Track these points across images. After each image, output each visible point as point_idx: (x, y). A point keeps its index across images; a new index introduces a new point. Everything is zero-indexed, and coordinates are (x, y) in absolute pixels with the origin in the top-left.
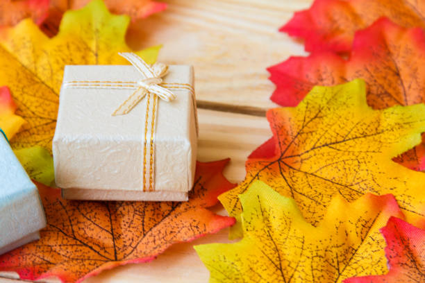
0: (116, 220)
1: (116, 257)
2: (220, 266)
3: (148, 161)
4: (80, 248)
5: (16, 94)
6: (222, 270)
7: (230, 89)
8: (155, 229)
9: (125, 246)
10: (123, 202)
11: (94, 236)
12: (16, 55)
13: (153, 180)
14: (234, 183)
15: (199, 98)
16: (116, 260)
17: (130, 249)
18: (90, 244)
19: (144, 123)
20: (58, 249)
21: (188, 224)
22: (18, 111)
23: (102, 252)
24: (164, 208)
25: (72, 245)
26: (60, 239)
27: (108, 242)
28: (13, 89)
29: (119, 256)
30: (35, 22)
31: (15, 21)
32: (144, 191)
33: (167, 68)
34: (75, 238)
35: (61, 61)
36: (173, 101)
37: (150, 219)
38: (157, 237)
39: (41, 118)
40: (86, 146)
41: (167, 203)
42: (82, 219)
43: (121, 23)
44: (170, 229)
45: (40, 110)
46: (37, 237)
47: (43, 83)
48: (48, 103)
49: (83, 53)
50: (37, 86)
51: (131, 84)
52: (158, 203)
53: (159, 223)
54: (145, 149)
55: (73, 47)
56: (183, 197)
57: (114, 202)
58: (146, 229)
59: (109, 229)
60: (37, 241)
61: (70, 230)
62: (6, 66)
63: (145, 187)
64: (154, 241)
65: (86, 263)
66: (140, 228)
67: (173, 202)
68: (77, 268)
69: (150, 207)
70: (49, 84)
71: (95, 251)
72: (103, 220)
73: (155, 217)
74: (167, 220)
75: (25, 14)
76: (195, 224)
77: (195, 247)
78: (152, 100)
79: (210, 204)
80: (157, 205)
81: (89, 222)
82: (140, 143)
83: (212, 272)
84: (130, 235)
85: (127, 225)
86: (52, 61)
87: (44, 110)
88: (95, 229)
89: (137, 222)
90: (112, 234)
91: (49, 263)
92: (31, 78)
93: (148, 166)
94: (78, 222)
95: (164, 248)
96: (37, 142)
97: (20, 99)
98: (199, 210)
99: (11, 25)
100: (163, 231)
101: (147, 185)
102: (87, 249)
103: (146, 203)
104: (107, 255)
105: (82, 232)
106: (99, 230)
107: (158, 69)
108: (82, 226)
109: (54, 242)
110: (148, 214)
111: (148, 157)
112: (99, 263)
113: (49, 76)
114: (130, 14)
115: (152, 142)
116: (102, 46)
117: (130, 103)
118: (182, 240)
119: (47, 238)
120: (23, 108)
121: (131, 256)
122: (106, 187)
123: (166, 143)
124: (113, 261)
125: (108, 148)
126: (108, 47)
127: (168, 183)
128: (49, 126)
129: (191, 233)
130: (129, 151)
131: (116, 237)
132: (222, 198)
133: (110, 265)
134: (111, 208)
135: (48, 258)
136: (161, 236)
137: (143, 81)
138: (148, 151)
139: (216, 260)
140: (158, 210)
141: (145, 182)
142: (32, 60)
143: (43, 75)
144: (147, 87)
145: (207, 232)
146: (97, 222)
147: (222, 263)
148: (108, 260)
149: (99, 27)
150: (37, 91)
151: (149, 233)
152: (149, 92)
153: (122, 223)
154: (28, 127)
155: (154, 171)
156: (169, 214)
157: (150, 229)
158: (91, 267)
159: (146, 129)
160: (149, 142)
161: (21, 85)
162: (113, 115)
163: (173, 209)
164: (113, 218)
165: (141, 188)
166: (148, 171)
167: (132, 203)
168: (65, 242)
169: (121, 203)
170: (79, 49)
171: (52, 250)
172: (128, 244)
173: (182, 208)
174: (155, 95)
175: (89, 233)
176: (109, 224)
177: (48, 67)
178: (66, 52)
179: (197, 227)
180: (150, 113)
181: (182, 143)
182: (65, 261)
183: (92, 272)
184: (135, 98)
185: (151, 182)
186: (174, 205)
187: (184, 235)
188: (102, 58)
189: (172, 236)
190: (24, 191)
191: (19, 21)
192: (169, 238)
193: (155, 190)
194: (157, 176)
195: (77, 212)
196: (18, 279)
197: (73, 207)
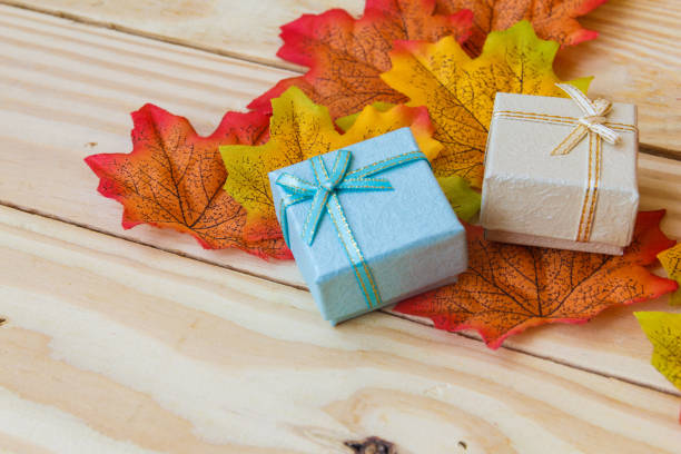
0: (541, 269)
1: (541, 312)
2: (664, 339)
3: (588, 209)
4: (501, 298)
5: (434, 116)
6: (666, 344)
7: (664, 131)
8: (584, 284)
9: (550, 300)
10: (548, 249)
11: (517, 285)
12: (435, 73)
13: (589, 231)
14: (673, 239)
15: (643, 140)
16: (541, 316)
17: (556, 304)
18: (512, 294)
19: (587, 168)
20: (476, 296)
21: (623, 283)
22: (435, 135)
23: (525, 305)
24: (594, 261)
25: (493, 294)
26: (480, 284)
27: (532, 293)
28: (431, 110)
29: (545, 311)
30: (456, 39)
31: (435, 37)
32: (577, 241)
33: (610, 105)
34: (495, 285)
35: (483, 85)
36: (618, 144)
37: (579, 272)
38: (587, 295)
39: (460, 144)
40: (522, 186)
41: (598, 255)
42: (503, 264)
43: (549, 49)
44: (602, 287)
45: (458, 134)
46: (455, 280)
47: (463, 106)
48: (468, 128)
49: (507, 79)
50: (456, 108)
51: (571, 120)
52: (588, 254)
53: (589, 277)
54: (587, 197)
55: (496, 71)
56: (617, 252)
57: (538, 248)
58: (575, 283)
59: (533, 278)
60: (454, 284)
61: (490, 275)
62: (425, 84)
63: (579, 236)
64: (584, 298)
65: (509, 316)
66: (568, 280)
67: (604, 255)
68: (499, 321)
69: (579, 258)
70: (469, 108)
71: (518, 303)
72: (526, 266)
73: (584, 269)
74: (598, 275)
75: (445, 30)
76: (632, 284)
77: (635, 313)
78: (594, 141)
79: (646, 262)
80: (587, 256)
81: (511, 268)
82: (582, 190)
83: (655, 346)
84: (556, 288)
85: (554, 276)
86: (474, 83)
87: (463, 136)
88: (517, 277)
89: (564, 274)
90: (537, 284)
91: (466, 311)
92: (450, 99)
93: (587, 215)
94: (500, 267)
95: (597, 309)
96: (455, 171)
97: (439, 121)
98: (636, 268)
99: (431, 41)
100: (595, 288)
101: (582, 235)
102: (509, 300)
103: (575, 253)
104: (531, 309)
105: (502, 279)
106: (522, 279)
107: (601, 106)
108: (503, 271)
109: (472, 287)
110: (577, 266)
111: (589, 205)
112: (522, 318)
113: (470, 99)
114: (557, 39)
115: (595, 189)
116: (528, 72)
117: (570, 142)
118: (617, 301)
119: (465, 282)
120: (441, 131)
121: (557, 313)
122: (536, 233)
123: (611, 191)
124: (537, 316)
125: (545, 191)
126: (535, 75)
127: (605, 236)
128: (467, 154)
129: (627, 295)
130: (568, 197)
131: (541, 288)
132: (662, 256)
133: (534, 321)
134: (535, 254)
135: (465, 305)
136: (592, 294)
137: (586, 118)
138: (590, 199)
139: (660, 331)
140: (587, 262)
141: (580, 232)
142: (453, 80)
143: (463, 98)
144: (589, 125)
145: (645, 296)
146: (521, 269)
147: (666, 336)
148: (532, 316)
149: (525, 50)
150: (457, 115)
151: (578, 288)
152: (591, 132)
153: (548, 273)
154: (446, 154)
155: (592, 221)
156: (600, 268)
157: (579, 284)
158: (514, 322)
159: (590, 175)
160: (592, 188)
161: (440, 107)
162: (552, 155)
163: (604, 262)
164: (537, 264)
165: (575, 238)
166: (586, 220)
167: (559, 251)
168: (485, 289)
169: (546, 250)
170: (503, 74)
171: (469, 297)
172: (554, 297)
173: (614, 262)
174: (598, 135)
175: (511, 281)
176: (533, 272)
177: (468, 89)
178: (490, 75)
179: (634, 288)
180: (593, 156)
181: (630, 194)
182: (485, 311)
183: (515, 328)
184: (576, 137)
185: (586, 232)
186: (606, 258)
187: (619, 295)
188: (528, 84)
189: (605, 295)
190: (451, 232)
191: (439, 38)
192: (601, 296)
193: (588, 242)
194: (595, 227)
195: (498, 255)
196: (431, 326)
197: (494, 249)
